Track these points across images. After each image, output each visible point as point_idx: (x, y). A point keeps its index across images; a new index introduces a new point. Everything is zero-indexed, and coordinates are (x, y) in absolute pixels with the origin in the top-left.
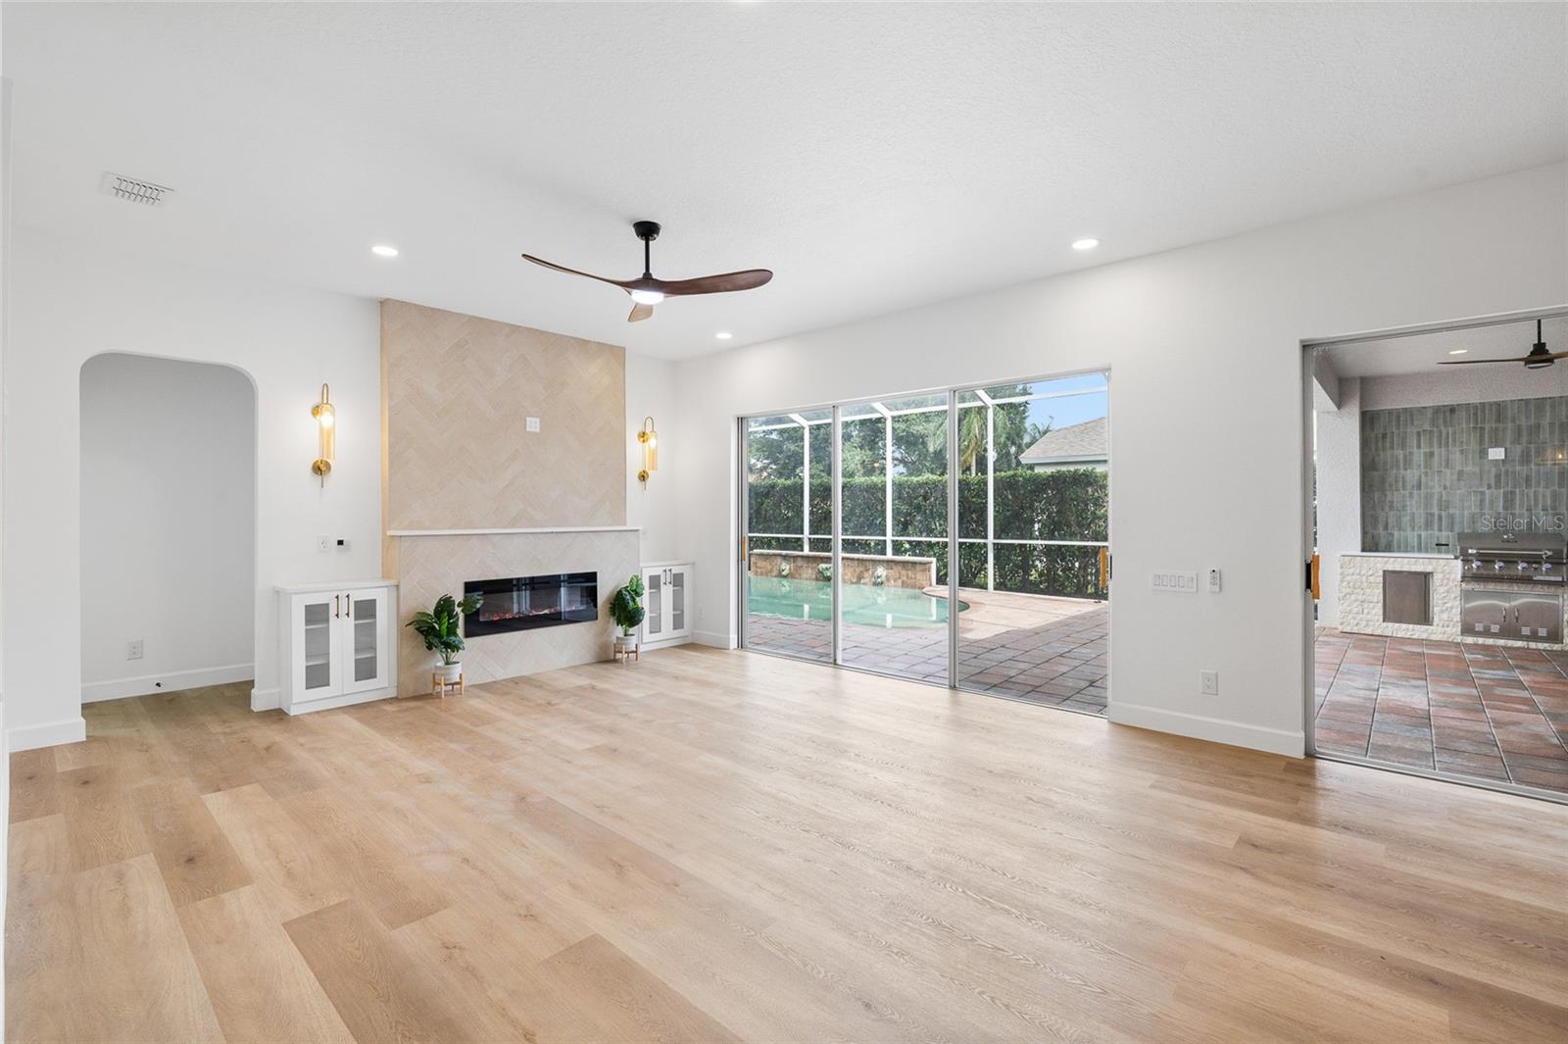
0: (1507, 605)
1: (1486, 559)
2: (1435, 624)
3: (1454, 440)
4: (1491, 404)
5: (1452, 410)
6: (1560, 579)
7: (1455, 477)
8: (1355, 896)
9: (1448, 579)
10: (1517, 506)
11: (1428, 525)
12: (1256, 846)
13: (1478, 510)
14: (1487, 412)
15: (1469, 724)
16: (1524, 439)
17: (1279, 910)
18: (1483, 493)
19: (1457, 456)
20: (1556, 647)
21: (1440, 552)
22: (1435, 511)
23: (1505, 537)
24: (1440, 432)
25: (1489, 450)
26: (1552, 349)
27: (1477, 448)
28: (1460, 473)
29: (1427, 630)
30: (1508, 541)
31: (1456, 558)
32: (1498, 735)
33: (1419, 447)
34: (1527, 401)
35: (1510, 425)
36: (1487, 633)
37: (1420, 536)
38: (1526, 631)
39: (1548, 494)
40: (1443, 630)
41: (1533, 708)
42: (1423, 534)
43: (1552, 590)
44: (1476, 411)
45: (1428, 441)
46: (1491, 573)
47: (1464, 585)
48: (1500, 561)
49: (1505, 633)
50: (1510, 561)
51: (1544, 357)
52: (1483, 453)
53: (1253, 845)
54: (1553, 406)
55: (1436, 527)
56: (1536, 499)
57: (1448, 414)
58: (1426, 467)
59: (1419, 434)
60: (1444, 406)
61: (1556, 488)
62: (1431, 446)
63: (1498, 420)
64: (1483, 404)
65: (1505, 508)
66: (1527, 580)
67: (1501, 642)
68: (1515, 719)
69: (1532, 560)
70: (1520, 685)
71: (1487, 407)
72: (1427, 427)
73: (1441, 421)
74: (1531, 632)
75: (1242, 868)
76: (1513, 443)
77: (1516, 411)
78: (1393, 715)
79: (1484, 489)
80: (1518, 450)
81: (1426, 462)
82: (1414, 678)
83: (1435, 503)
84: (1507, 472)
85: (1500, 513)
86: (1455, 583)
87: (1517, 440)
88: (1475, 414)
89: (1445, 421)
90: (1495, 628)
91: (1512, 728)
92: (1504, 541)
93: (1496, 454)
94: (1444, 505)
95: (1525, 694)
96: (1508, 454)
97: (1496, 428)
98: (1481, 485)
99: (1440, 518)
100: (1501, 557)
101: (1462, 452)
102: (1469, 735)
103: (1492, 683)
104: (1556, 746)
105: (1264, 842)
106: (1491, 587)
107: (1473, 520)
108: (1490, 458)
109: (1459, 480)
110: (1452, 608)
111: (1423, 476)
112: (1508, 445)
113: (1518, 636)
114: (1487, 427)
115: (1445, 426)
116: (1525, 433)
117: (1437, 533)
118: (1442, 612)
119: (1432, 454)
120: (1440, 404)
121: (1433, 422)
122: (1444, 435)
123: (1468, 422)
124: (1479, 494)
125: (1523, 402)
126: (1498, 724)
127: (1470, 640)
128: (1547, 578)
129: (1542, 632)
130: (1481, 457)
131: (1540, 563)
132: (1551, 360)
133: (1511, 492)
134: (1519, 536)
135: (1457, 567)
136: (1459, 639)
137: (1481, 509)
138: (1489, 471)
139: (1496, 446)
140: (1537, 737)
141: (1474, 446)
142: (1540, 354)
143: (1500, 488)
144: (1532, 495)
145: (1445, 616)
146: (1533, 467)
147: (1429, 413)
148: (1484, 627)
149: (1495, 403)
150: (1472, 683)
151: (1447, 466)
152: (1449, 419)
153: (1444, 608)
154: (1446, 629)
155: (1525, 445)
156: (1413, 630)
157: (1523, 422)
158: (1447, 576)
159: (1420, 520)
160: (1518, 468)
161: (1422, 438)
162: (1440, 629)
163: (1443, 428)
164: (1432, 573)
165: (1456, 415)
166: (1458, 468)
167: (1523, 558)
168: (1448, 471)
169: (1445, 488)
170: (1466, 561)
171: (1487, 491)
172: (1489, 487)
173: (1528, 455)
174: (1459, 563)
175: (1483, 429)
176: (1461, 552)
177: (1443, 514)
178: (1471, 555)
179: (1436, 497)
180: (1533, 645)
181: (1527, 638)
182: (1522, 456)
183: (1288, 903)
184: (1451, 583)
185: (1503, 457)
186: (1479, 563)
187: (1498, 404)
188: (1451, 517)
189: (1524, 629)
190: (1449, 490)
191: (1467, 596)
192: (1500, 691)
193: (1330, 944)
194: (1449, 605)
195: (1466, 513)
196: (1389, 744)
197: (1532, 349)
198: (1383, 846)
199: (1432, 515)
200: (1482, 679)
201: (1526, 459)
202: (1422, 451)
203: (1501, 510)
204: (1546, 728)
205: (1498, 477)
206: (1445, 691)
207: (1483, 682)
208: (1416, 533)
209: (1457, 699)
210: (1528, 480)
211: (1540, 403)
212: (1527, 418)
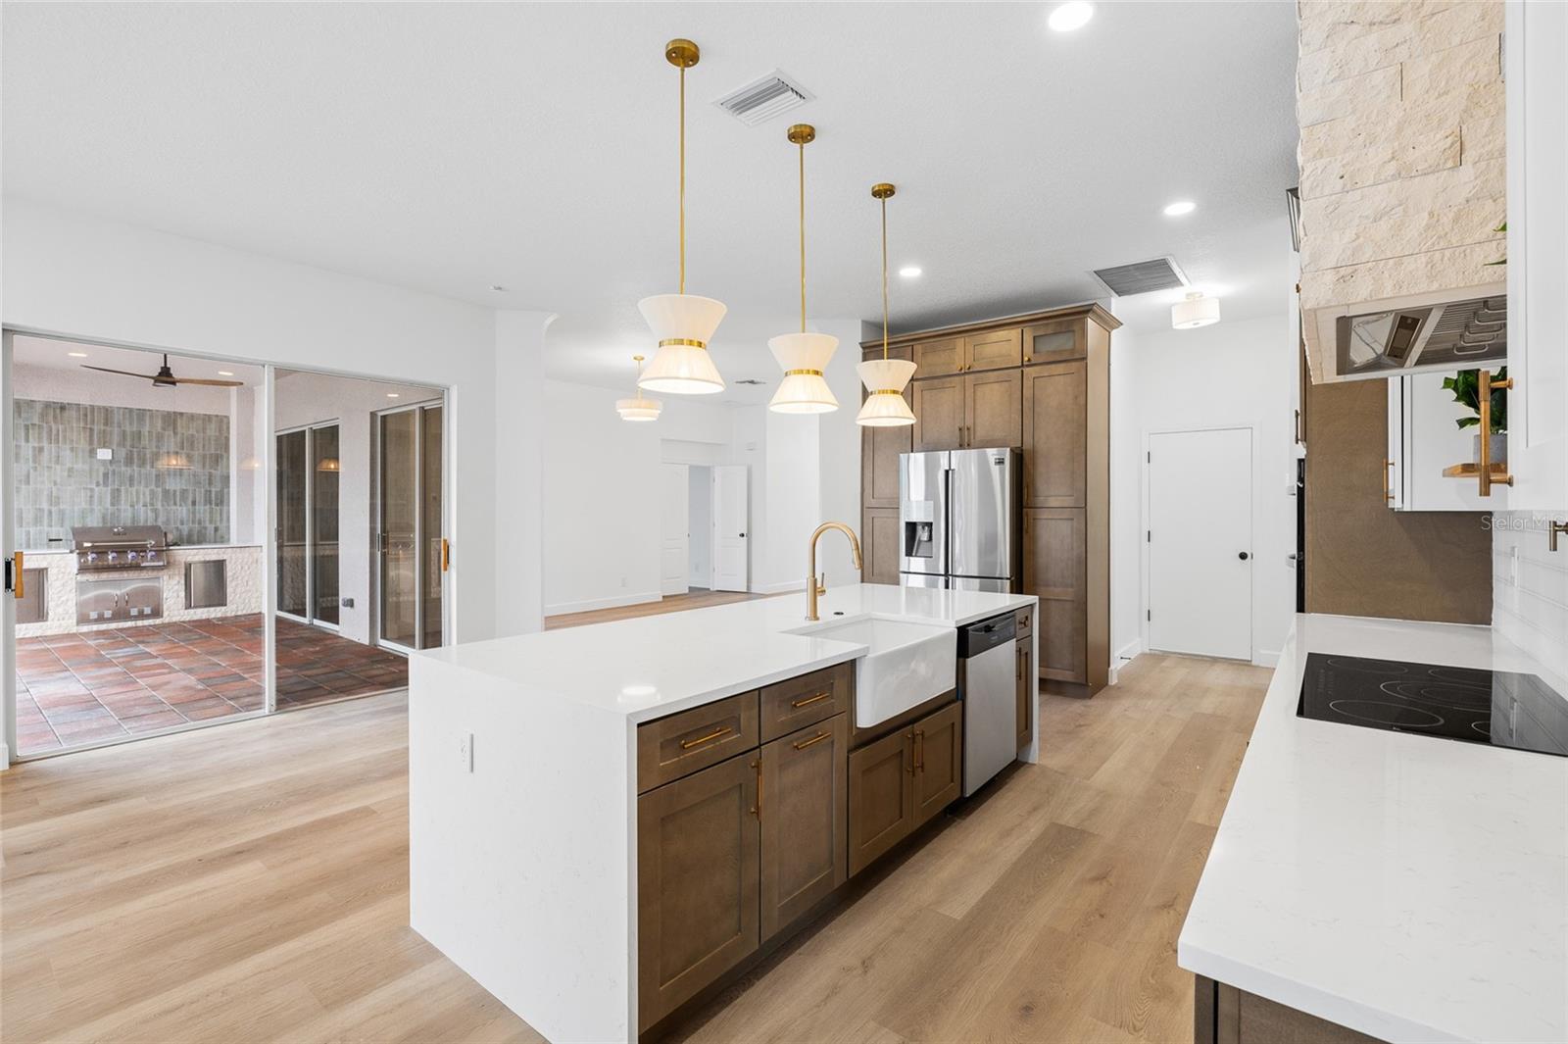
0: (118, 593)
1: (101, 552)
2: (50, 618)
3: (65, 437)
4: (99, 408)
5: (63, 408)
6: (161, 564)
7: (66, 474)
8: (149, 839)
9: (64, 573)
10: (123, 502)
11: (37, 521)
12: (30, 853)
13: (88, 507)
14: (96, 414)
15: (132, 694)
16: (128, 443)
17: (97, 881)
18: (92, 490)
19: (67, 454)
20: (158, 621)
21: (49, 547)
22: (45, 506)
23: (116, 530)
24: (51, 428)
25: (98, 450)
26: (176, 374)
27: (88, 448)
28: (70, 470)
29: (41, 626)
30: (119, 534)
31: (71, 552)
32: (158, 695)
33: (27, 440)
34: (131, 410)
35: (116, 429)
36: (101, 619)
37: (28, 533)
38: (134, 612)
39: (148, 493)
40: (59, 623)
41: (172, 670)
42: (32, 530)
43: (154, 574)
44: (87, 413)
45: (37, 435)
46: (105, 563)
47: (79, 577)
48: (112, 552)
49: (116, 617)
50: (121, 551)
51: (169, 379)
52: (92, 453)
53: (26, 853)
54: (151, 417)
55: (46, 521)
56: (138, 498)
57: (58, 411)
58: (34, 461)
59: (27, 428)
60: (54, 403)
61: (153, 487)
62: (40, 439)
63: (106, 424)
64: (92, 407)
65: (112, 504)
66: (136, 567)
67: (113, 626)
68: (167, 680)
69: (139, 549)
70: (150, 656)
71: (96, 410)
72: (36, 421)
73: (51, 418)
74: (139, 612)
75: (32, 875)
76: (119, 445)
77: (121, 417)
78: (61, 707)
79: (94, 486)
80: (122, 453)
81: (34, 456)
82: (58, 672)
83: (44, 498)
84: (114, 471)
85: (107, 509)
86: (71, 576)
87: (122, 443)
88: (86, 415)
89: (55, 417)
90: (108, 614)
91: (165, 687)
92: (115, 534)
93: (104, 454)
94: (54, 500)
95: (159, 661)
96: (115, 456)
97: (104, 431)
98: (91, 483)
99: (50, 512)
100: (114, 549)
101: (72, 449)
102: (137, 702)
103: (128, 659)
104: (201, 690)
105: (35, 846)
106: (104, 576)
107: (83, 514)
108: (99, 457)
109: (69, 476)
110: (67, 600)
111: (31, 471)
112: (115, 447)
113: (127, 617)
114: (96, 428)
115: (55, 422)
116: (128, 438)
117: (46, 529)
118: (58, 606)
119: (41, 450)
120: (51, 400)
121: (43, 416)
122: (54, 432)
123: (78, 419)
124: (88, 491)
125: (127, 411)
126: (154, 688)
127: (85, 629)
128: (152, 564)
129: (147, 611)
130: (91, 457)
131: (145, 551)
132: (174, 383)
133: (117, 489)
134: (126, 531)
135: (73, 560)
136: (74, 630)
137: (91, 504)
138: (98, 470)
139: (104, 447)
140: (186, 688)
141: (83, 445)
142: (165, 376)
143: (107, 486)
144: (134, 494)
145: (60, 610)
146: (135, 468)
147: (38, 408)
148: (98, 614)
149: (104, 407)
150: (109, 663)
151: (57, 462)
152: (59, 416)
153: (59, 602)
154: (61, 622)
155: (128, 448)
156: (26, 629)
157: (128, 429)
158: (63, 570)
159: (28, 516)
160: (123, 469)
161: (30, 431)
162: (57, 623)
163: (52, 423)
164: (47, 569)
165: (66, 414)
166: (69, 465)
167: (133, 548)
168: (58, 467)
169: (55, 483)
170: (83, 553)
171: (96, 489)
172: (98, 484)
173: (132, 459)
174: (75, 556)
175: (91, 430)
176: (76, 546)
177: (54, 509)
178: (86, 548)
179: (45, 493)
180: (140, 623)
181: (136, 618)
182: (127, 458)
183: (101, 872)
184: (66, 577)
185: (110, 458)
186: (94, 555)
187: (106, 409)
188: (62, 513)
189: (132, 610)
190: (59, 486)
191: (82, 588)
192: (138, 663)
193: (159, 875)
194: (63, 599)
195: (76, 508)
196: (77, 730)
197: (159, 371)
198: (144, 798)
199: (41, 510)
200: (118, 657)
201: (129, 461)
202: (30, 445)
203: (108, 505)
204: (191, 680)
205: (106, 475)
206: (92, 674)
207: (121, 660)
208: (24, 529)
209: (110, 678)
210: (131, 479)
211: (142, 413)
212: (130, 424)
